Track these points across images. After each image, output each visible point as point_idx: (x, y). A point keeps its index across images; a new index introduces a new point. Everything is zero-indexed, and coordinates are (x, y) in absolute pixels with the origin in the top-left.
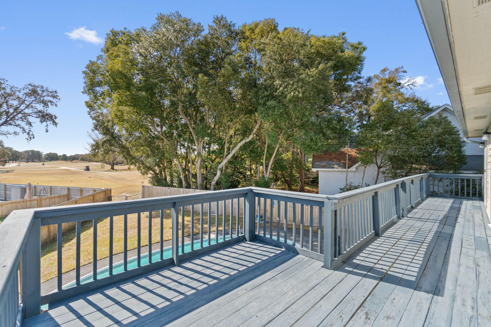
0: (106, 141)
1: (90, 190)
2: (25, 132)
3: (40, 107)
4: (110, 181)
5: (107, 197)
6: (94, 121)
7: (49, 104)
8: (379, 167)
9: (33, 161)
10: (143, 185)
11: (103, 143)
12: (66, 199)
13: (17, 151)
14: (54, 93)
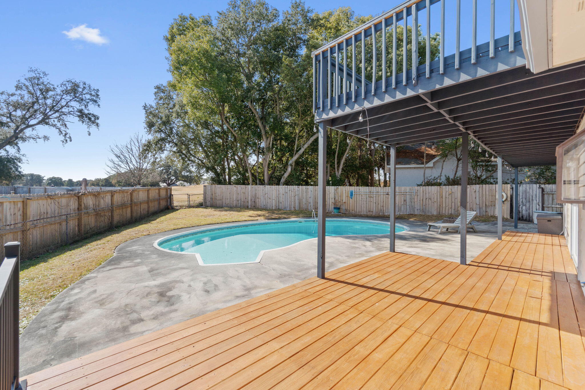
2: (62, 133)
8: (459, 160)
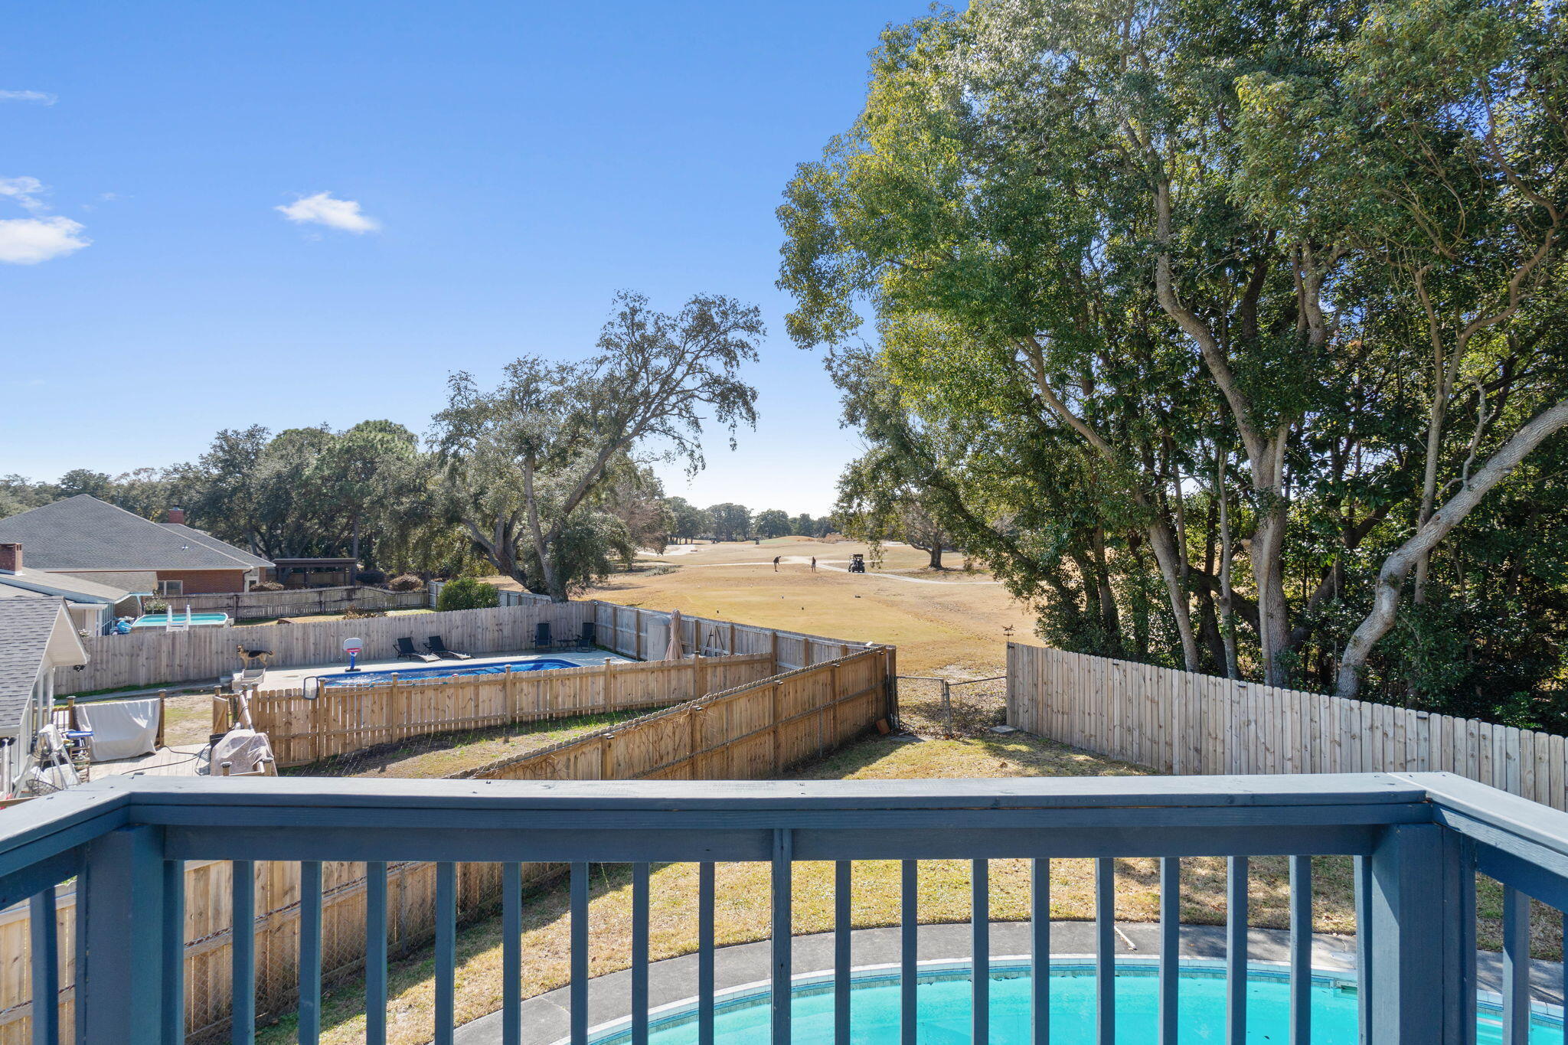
0: (884, 460)
1: (833, 646)
2: (685, 449)
3: (716, 366)
4: (917, 615)
5: (879, 677)
6: (845, 391)
7: (739, 352)
9: (730, 539)
10: (1011, 639)
11: (874, 470)
12: (769, 671)
13: (694, 509)
14: (752, 315)
